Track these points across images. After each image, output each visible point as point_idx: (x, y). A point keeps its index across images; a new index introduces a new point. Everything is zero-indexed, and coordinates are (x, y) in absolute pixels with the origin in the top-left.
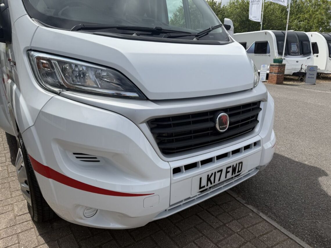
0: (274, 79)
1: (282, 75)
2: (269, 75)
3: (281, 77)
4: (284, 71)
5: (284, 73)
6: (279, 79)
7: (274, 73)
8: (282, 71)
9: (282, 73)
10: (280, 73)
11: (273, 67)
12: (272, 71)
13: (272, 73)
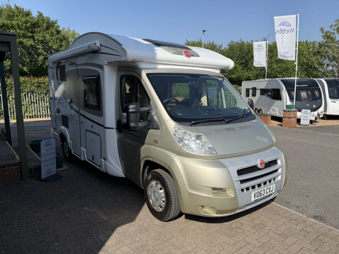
0: (288, 123)
1: (295, 119)
2: (283, 120)
3: (294, 121)
4: (296, 116)
5: (296, 117)
6: (293, 123)
7: (287, 118)
8: (295, 116)
9: (295, 118)
10: (293, 118)
11: (286, 113)
12: (285, 116)
13: (286, 118)
